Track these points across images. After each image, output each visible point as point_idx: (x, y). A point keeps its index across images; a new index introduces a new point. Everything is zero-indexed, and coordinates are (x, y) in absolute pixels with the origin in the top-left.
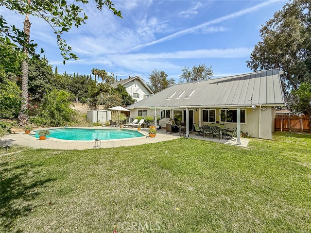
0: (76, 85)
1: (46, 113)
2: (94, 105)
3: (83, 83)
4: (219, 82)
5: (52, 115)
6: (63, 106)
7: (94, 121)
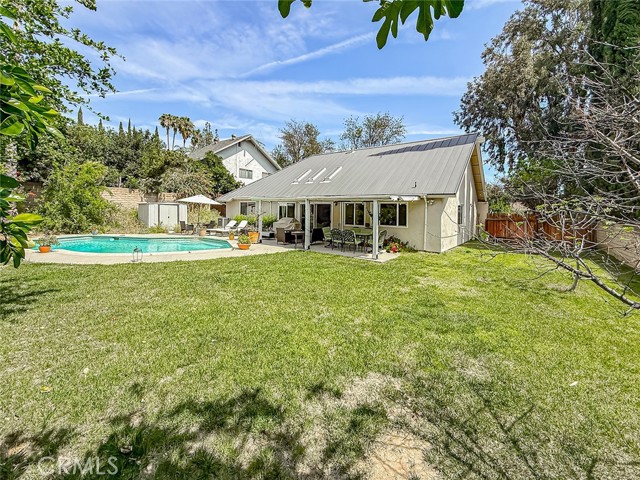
0: (122, 150)
1: (53, 207)
2: (153, 191)
3: (136, 147)
4: (384, 153)
5: (66, 212)
6: (88, 194)
7: (152, 222)
